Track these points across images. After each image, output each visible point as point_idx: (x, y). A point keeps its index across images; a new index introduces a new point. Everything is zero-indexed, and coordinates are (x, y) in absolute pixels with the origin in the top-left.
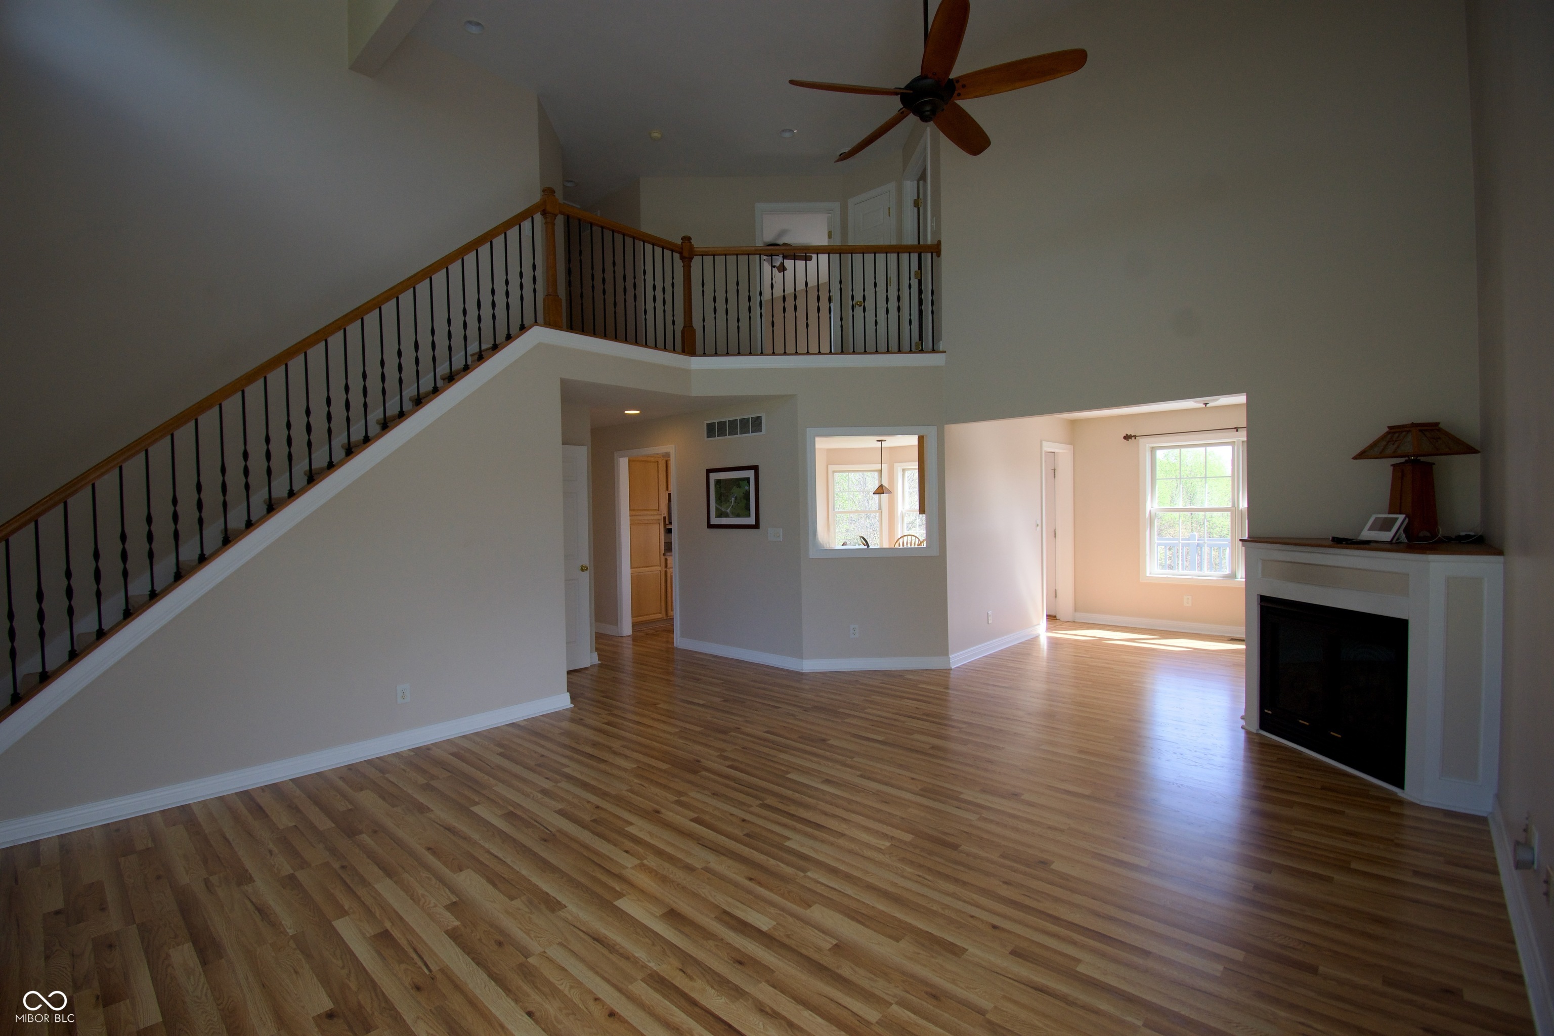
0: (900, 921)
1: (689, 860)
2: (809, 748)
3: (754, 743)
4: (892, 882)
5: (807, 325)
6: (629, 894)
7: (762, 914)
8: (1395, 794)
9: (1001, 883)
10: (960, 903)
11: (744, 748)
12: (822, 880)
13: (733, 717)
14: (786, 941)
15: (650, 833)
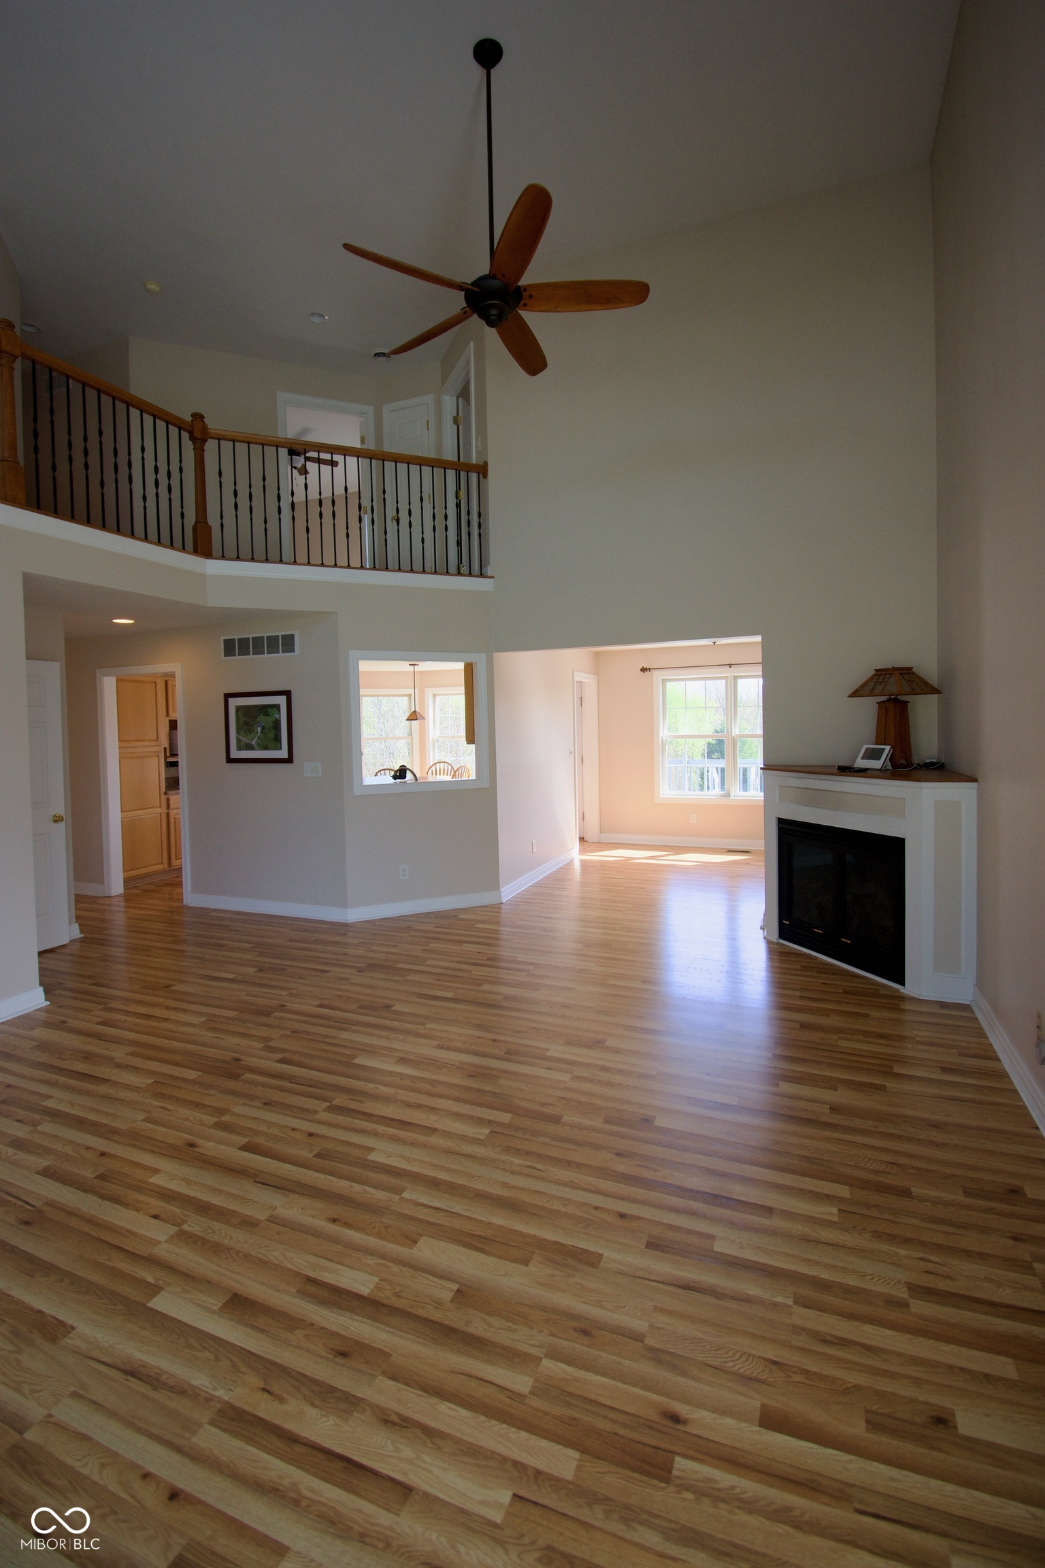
0: (522, 1235)
1: (248, 1211)
2: (372, 1020)
3: (305, 1022)
4: (503, 1182)
5: (348, 535)
6: (169, 1284)
7: (359, 1270)
8: (898, 991)
9: (613, 1156)
10: (580, 1193)
11: (294, 1032)
12: (424, 1200)
13: (273, 991)
14: (396, 1302)
15: (188, 1182)
